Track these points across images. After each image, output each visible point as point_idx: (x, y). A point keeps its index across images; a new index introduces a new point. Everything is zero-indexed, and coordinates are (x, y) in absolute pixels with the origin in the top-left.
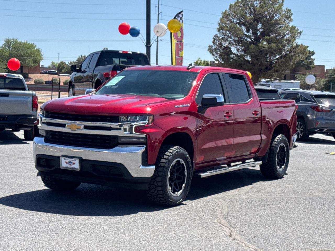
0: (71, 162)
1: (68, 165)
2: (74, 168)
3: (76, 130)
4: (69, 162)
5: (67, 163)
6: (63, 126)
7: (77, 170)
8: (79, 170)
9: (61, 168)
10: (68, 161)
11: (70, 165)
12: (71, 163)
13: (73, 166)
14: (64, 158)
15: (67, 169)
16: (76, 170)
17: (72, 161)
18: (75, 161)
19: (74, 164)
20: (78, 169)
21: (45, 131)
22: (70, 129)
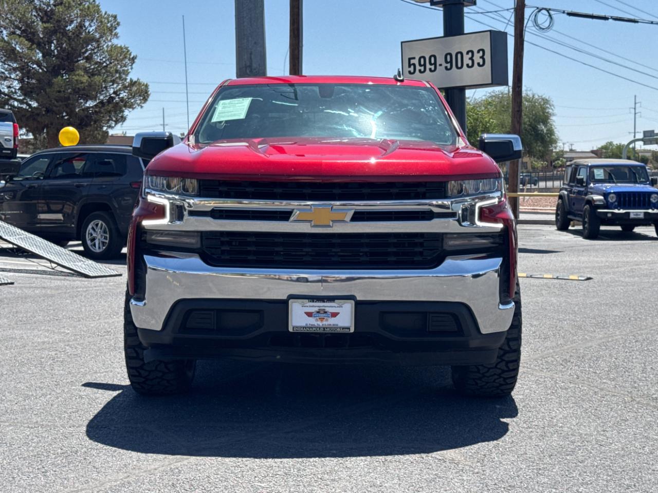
0: (325, 312)
1: (312, 321)
2: (336, 327)
3: (331, 224)
4: (318, 312)
5: (309, 314)
7: (346, 331)
8: (352, 330)
9: (291, 330)
10: (317, 309)
11: (322, 319)
12: (324, 315)
13: (332, 321)
14: (303, 304)
15: (312, 331)
16: (342, 331)
17: (327, 309)
18: (340, 307)
19: (334, 315)
20: (349, 328)
21: (199, 234)
22: (308, 224)
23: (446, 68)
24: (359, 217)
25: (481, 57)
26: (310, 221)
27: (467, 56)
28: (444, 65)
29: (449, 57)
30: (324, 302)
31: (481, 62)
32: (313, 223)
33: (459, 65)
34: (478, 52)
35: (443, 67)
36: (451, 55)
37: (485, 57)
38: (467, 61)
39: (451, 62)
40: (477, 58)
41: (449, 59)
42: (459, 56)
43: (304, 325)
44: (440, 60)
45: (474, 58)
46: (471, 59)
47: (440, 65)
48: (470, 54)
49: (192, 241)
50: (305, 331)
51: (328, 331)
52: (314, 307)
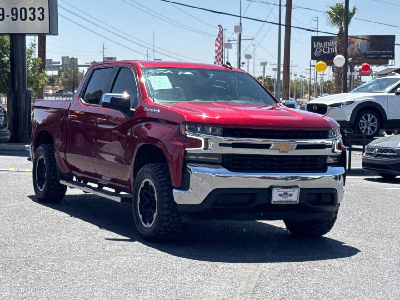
0: (287, 194)
1: (282, 199)
2: (291, 201)
3: (288, 150)
4: (284, 194)
5: (280, 195)
6: (267, 147)
7: (295, 203)
8: (298, 202)
9: (272, 203)
10: (283, 192)
11: (285, 197)
12: (287, 195)
13: (289, 198)
14: (278, 190)
15: (281, 203)
16: (293, 203)
17: (288, 192)
18: (294, 191)
19: (291, 195)
21: (222, 155)
22: (278, 151)
23: (13, 19)
24: (299, 147)
25: (41, 13)
26: (279, 149)
27: (30, 11)
28: (11, 16)
29: (14, 11)
30: (287, 189)
31: (41, 17)
32: (280, 150)
33: (23, 18)
34: (39, 9)
35: (10, 18)
36: (16, 9)
37: (44, 13)
38: (29, 14)
39: (17, 14)
40: (38, 14)
41: (14, 12)
42: (23, 10)
43: (277, 200)
44: (8, 12)
45: (35, 13)
46: (33, 14)
47: (8, 16)
48: (32, 10)
49: (217, 159)
50: (278, 203)
51: (288, 203)
52: (282, 191)
